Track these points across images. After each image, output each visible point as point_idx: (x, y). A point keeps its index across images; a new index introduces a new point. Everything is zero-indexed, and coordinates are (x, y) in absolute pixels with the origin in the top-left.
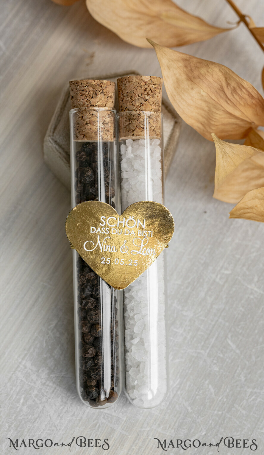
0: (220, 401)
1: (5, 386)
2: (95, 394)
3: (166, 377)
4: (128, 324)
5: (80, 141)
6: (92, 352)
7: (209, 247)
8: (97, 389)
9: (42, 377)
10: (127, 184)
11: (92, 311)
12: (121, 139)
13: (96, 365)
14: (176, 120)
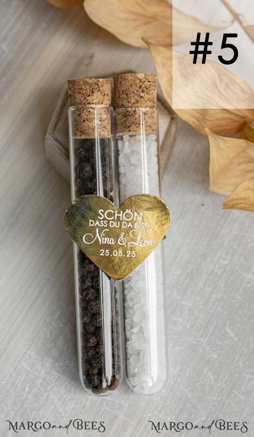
0: (219, 387)
1: (10, 375)
2: (96, 381)
3: (165, 364)
4: (128, 313)
5: (78, 137)
6: (94, 341)
7: (207, 238)
8: (99, 377)
9: (47, 367)
10: (124, 178)
11: (92, 301)
12: (118, 135)
13: (98, 353)
14: (172, 116)
